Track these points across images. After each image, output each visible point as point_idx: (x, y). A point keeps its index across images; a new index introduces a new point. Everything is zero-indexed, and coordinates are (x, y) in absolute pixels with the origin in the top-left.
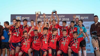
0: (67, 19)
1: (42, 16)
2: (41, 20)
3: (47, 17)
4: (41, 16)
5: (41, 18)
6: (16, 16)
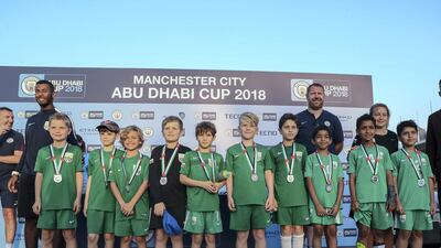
0: (254, 92)
1: (142, 77)
2: (138, 95)
3: (165, 80)
4: (136, 77)
5: (138, 86)
6: (22, 76)
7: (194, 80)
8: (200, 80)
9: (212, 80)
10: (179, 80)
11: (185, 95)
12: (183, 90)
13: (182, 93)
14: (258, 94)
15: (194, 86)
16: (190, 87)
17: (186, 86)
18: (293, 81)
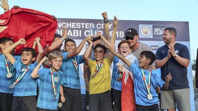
0: (117, 33)
3: (64, 25)
7: (81, 25)
8: (84, 25)
9: (92, 25)
10: (72, 25)
11: (76, 34)
12: (74, 31)
13: (74, 33)
14: (119, 34)
15: (81, 29)
16: (79, 29)
17: (76, 29)
18: (140, 26)
